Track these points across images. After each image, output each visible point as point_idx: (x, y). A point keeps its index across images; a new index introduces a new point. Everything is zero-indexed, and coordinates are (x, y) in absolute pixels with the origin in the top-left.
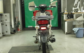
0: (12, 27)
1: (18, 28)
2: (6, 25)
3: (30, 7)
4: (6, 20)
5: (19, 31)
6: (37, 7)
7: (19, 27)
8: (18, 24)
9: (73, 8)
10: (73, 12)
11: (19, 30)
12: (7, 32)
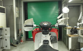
0: (15, 39)
1: (21, 40)
2: (6, 40)
3: (25, 26)
4: (6, 34)
5: (22, 43)
6: (37, 26)
7: (22, 38)
8: (21, 36)
9: (78, 23)
10: (78, 28)
11: (22, 41)
12: (6, 46)
